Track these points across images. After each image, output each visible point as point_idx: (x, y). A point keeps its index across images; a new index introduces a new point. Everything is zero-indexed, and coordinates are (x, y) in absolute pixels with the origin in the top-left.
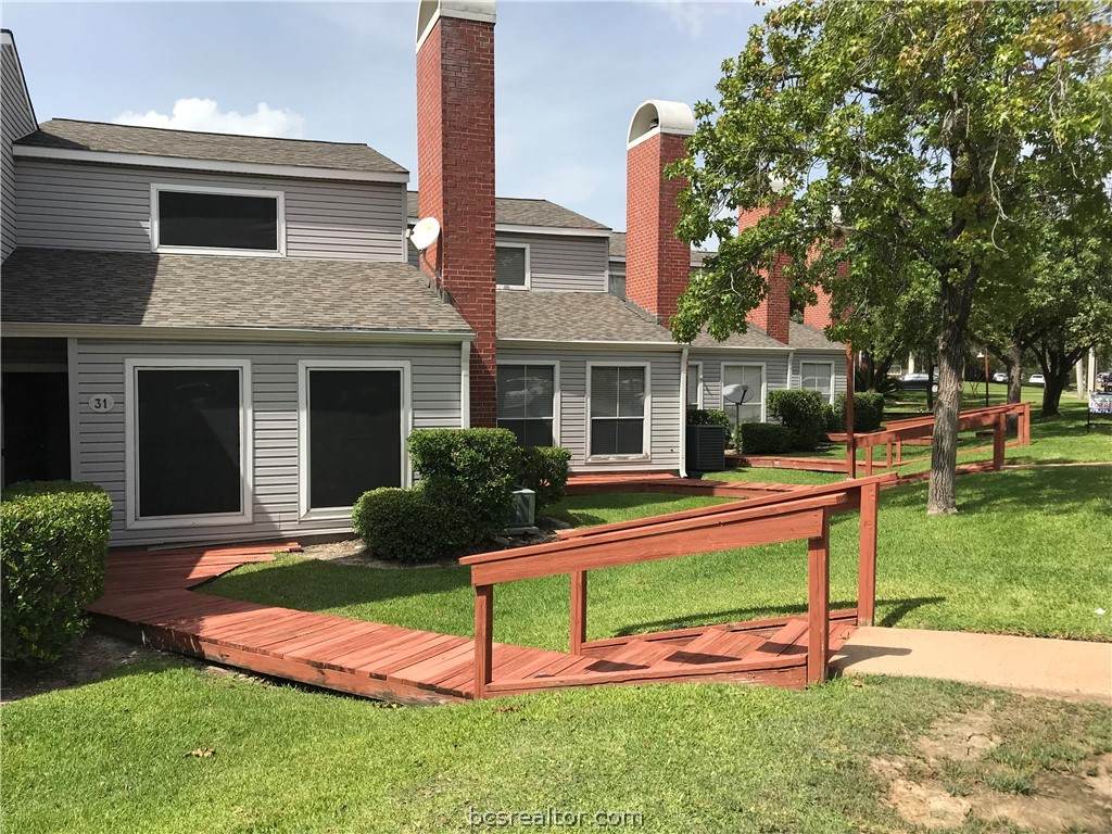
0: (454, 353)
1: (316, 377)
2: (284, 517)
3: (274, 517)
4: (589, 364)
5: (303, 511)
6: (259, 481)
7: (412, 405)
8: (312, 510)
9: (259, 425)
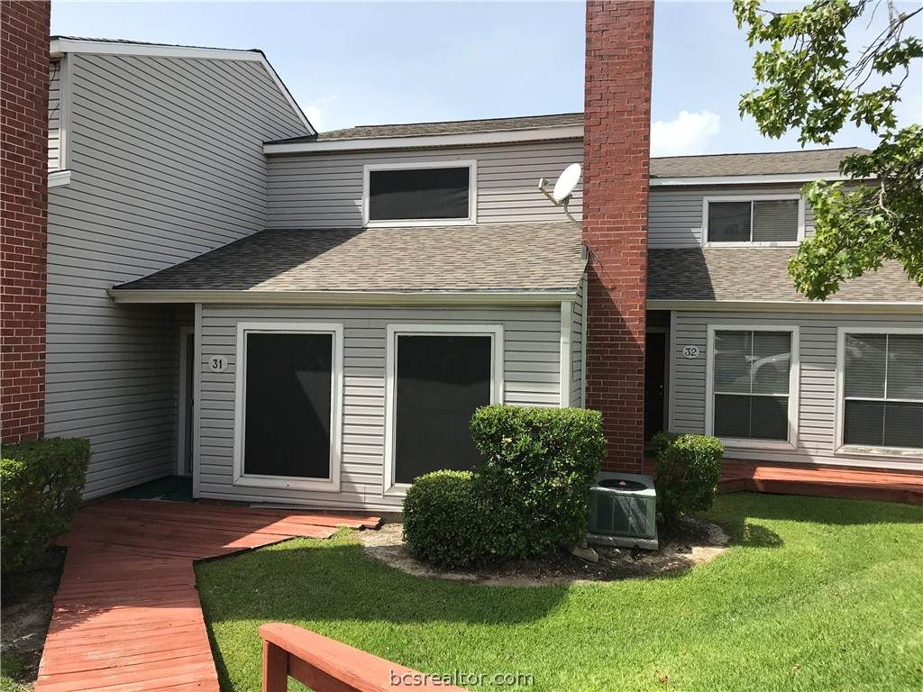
0: (552, 316)
1: (405, 343)
2: (369, 489)
3: (360, 488)
4: (842, 331)
5: (388, 485)
6: (347, 448)
7: (504, 376)
8: (397, 485)
9: (349, 391)
